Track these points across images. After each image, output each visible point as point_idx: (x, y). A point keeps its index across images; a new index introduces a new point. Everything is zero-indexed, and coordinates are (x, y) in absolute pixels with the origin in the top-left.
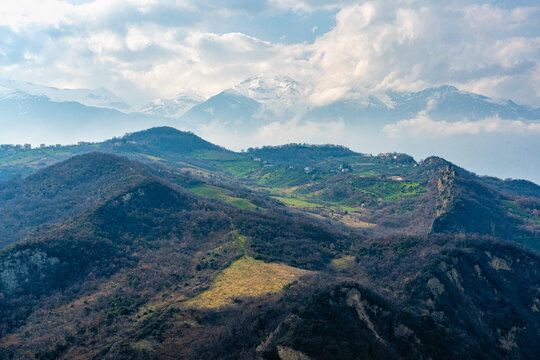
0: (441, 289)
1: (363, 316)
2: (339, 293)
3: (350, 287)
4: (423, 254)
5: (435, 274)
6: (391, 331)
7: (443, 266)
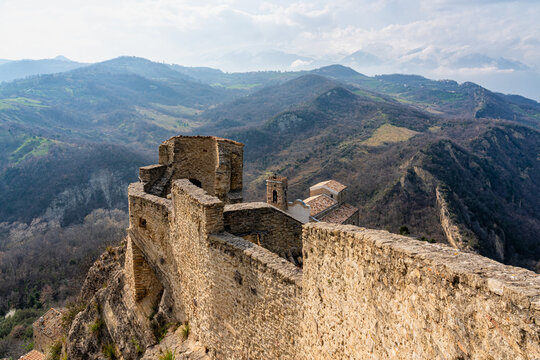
0: (489, 146)
1: (453, 156)
2: (441, 144)
3: (446, 141)
4: (477, 128)
5: (485, 138)
6: (468, 164)
7: (489, 135)
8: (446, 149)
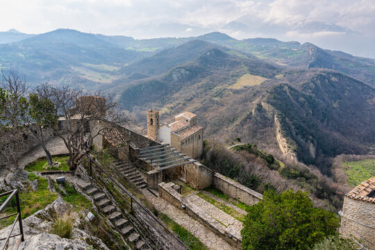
0: (314, 86)
1: (288, 94)
2: (281, 87)
3: (285, 85)
4: (308, 75)
5: (312, 81)
6: (298, 99)
7: (315, 79)
8: (284, 90)
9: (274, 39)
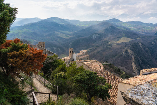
0: (154, 44)
1: (141, 46)
3: (139, 42)
4: (152, 38)
5: (153, 41)
6: (145, 49)
7: (155, 40)
8: (139, 44)
9: (140, 22)
